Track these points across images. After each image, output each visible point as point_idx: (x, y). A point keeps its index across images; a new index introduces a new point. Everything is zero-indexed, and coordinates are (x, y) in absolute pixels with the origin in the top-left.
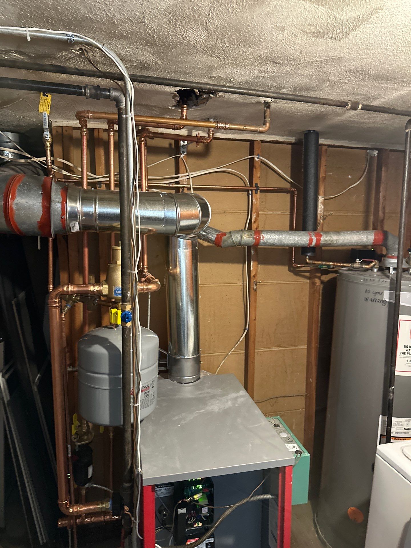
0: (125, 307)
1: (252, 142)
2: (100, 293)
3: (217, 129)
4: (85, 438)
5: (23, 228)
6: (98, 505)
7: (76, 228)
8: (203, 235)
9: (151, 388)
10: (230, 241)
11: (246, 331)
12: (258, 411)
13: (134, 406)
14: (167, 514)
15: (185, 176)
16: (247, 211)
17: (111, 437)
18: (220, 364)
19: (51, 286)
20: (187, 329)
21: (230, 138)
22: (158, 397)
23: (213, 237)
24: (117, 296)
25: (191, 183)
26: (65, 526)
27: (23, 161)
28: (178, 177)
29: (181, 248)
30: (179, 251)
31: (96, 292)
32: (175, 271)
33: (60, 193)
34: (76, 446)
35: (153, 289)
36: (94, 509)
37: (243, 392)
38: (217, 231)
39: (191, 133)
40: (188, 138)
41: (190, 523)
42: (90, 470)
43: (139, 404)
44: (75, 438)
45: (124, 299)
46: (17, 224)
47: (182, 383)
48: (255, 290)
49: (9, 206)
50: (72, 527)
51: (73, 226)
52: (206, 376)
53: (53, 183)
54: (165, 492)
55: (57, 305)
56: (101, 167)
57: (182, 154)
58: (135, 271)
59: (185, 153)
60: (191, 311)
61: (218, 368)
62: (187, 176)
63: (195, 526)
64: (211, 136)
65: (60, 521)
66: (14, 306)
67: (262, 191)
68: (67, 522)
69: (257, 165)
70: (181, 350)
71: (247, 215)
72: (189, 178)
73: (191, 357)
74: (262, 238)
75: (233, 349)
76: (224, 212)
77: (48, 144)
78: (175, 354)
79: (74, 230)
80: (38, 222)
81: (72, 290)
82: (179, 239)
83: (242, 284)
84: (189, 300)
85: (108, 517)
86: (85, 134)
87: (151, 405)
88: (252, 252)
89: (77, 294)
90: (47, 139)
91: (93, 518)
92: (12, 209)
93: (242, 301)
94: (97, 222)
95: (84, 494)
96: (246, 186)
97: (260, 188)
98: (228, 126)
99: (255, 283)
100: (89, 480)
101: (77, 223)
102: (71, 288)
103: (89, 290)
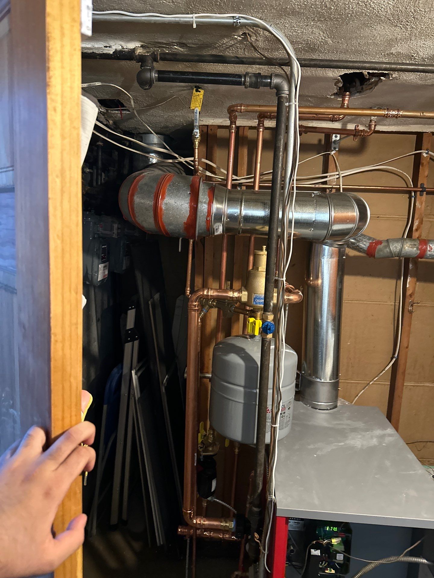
0: (267, 317)
1: (420, 135)
2: (239, 299)
3: (387, 117)
4: (210, 449)
5: (170, 228)
6: (221, 522)
7: (219, 229)
8: (352, 243)
9: (287, 409)
10: (387, 251)
11: (394, 359)
12: (411, 456)
13: (272, 427)
14: (295, 551)
15: (334, 175)
16: (407, 217)
17: (236, 453)
18: (359, 393)
19: (188, 289)
20: (326, 349)
21: (392, 131)
22: (293, 420)
23: (364, 245)
24: (256, 305)
25: (341, 184)
26: (184, 534)
27: (171, 161)
28: (326, 177)
29: (326, 257)
30: (323, 260)
31: (235, 298)
32: (316, 282)
33: (207, 193)
34: (201, 455)
35: (295, 300)
36: (217, 526)
37: (390, 430)
38: (370, 238)
39: (346, 126)
40: (343, 132)
41: (321, 566)
42: (214, 483)
43: (277, 425)
44: (201, 448)
45: (266, 308)
46: (165, 225)
47: (316, 409)
48: (411, 312)
49: (159, 205)
50: (191, 537)
51: (217, 228)
52: (344, 405)
53: (201, 183)
54: (294, 526)
55: (197, 308)
56: (243, 167)
57: (333, 150)
58: (283, 278)
59: (337, 149)
60: (333, 329)
61: (356, 397)
62: (337, 175)
63: (326, 571)
64: (373, 128)
65: (180, 528)
66: (150, 306)
67: (428, 193)
68: (186, 530)
69: (424, 162)
70: (318, 372)
71: (406, 222)
72: (339, 178)
73: (328, 381)
74: (429, 249)
75: (376, 378)
76: (378, 217)
77: (197, 143)
78: (310, 375)
79: (217, 232)
80: (184, 223)
81: (212, 294)
82: (324, 246)
83: (394, 304)
84: (330, 317)
85: (227, 536)
86: (233, 131)
87: (285, 427)
88: (411, 266)
89: (214, 299)
90: (196, 136)
91: (212, 533)
92: (161, 209)
93: (392, 324)
94: (241, 225)
95: (205, 507)
96: (408, 187)
97: (426, 190)
98: (401, 113)
99: (411, 303)
100: (212, 494)
101: (221, 225)
102: (211, 293)
103: (228, 296)
